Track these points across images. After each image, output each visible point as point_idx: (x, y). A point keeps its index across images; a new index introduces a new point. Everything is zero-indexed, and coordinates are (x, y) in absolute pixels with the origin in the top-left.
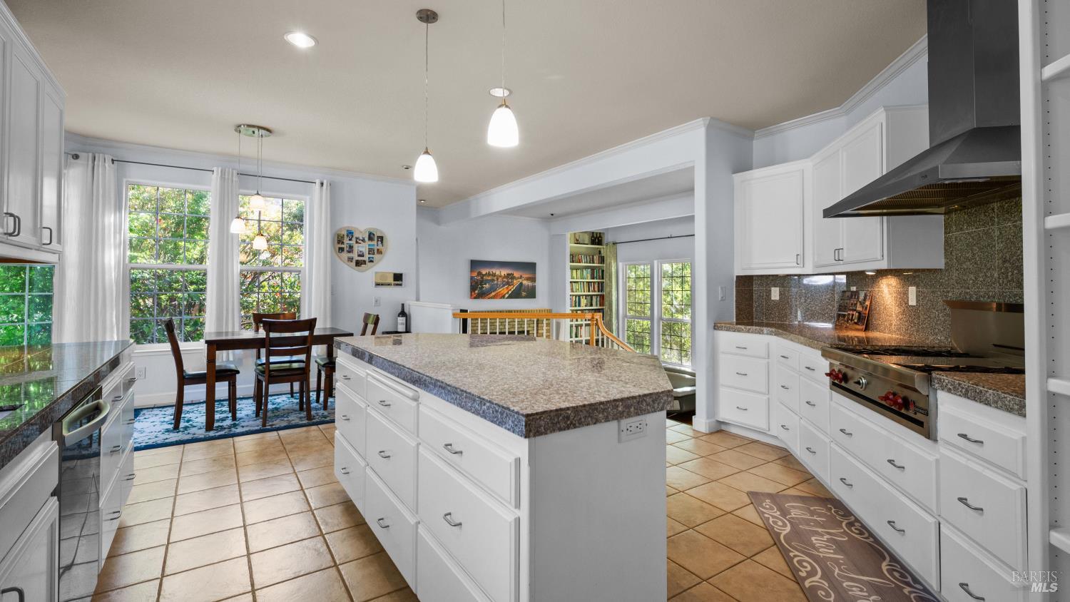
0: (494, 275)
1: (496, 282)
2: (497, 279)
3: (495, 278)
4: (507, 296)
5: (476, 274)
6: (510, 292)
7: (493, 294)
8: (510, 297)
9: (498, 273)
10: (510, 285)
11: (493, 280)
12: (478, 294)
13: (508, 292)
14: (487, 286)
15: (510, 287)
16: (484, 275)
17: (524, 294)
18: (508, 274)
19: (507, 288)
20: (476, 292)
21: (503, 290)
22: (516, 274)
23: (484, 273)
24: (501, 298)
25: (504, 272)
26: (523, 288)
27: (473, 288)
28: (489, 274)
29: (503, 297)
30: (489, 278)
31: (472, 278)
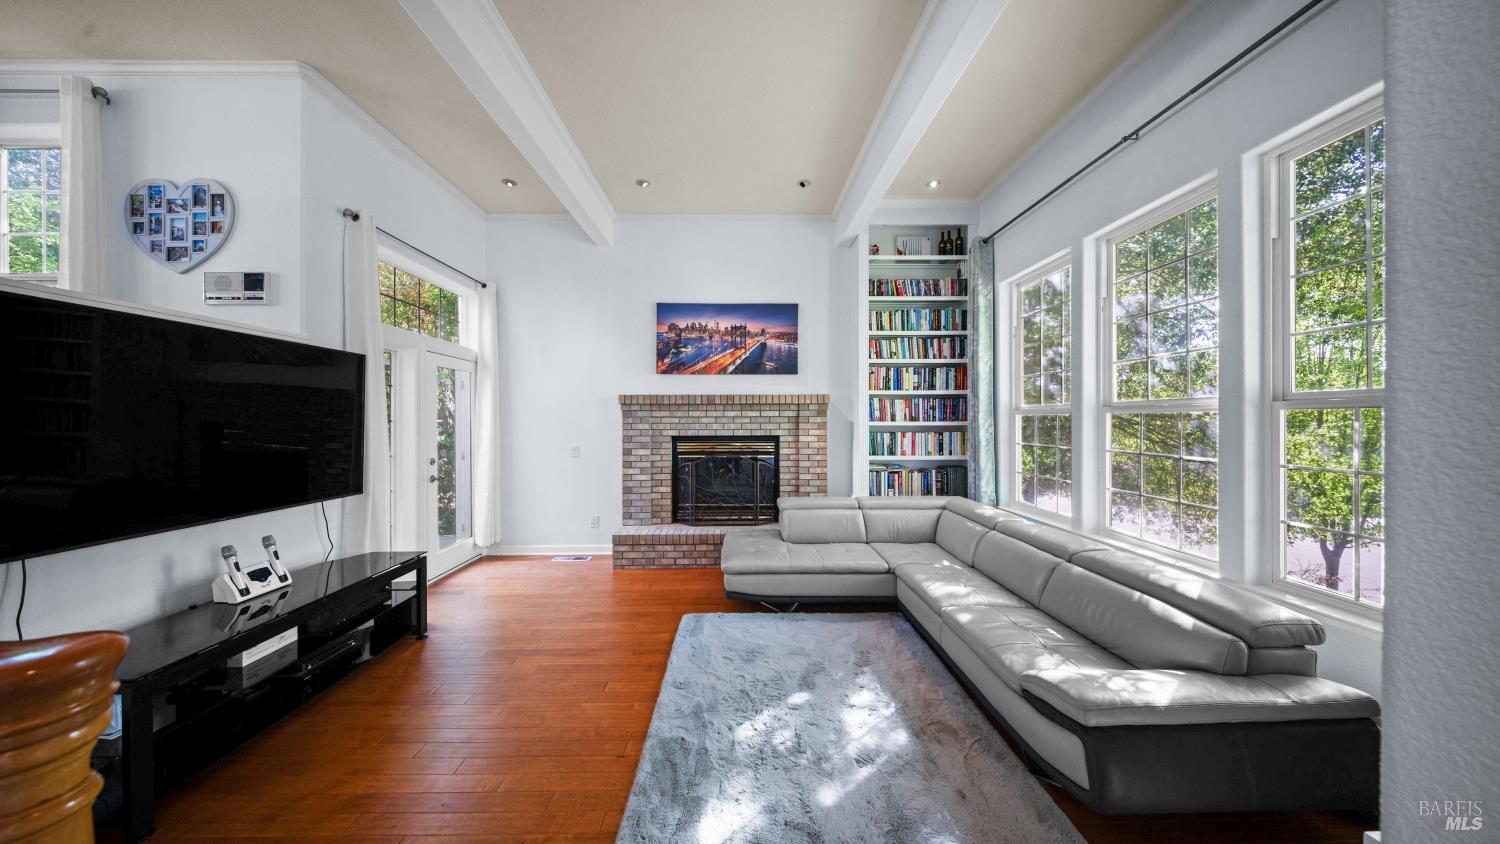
0: (703, 329)
1: (707, 343)
2: (711, 338)
3: (706, 336)
4: (731, 368)
5: (666, 328)
6: (738, 362)
7: (702, 365)
8: (739, 370)
9: (711, 325)
10: (737, 348)
11: (701, 339)
12: (670, 365)
13: (734, 362)
14: (689, 350)
15: (739, 353)
16: (681, 330)
17: (769, 365)
18: (735, 328)
19: (732, 354)
20: (667, 361)
21: (725, 358)
22: (753, 327)
23: (682, 325)
24: (719, 373)
25: (725, 323)
26: (767, 353)
27: (661, 356)
28: (693, 328)
29: (723, 371)
30: (694, 336)
31: (659, 335)
